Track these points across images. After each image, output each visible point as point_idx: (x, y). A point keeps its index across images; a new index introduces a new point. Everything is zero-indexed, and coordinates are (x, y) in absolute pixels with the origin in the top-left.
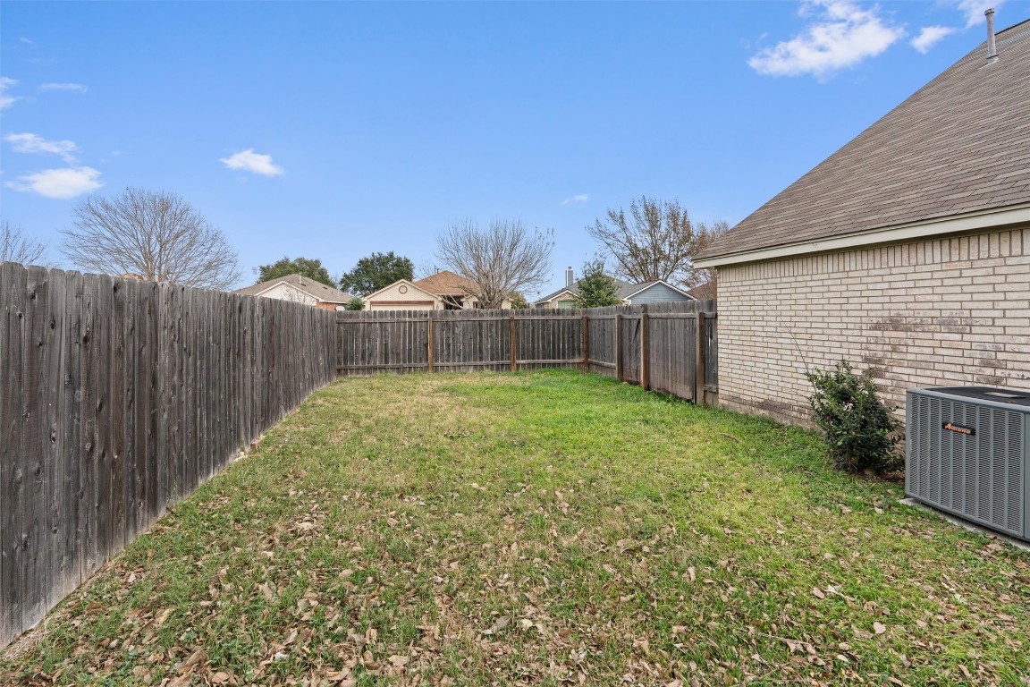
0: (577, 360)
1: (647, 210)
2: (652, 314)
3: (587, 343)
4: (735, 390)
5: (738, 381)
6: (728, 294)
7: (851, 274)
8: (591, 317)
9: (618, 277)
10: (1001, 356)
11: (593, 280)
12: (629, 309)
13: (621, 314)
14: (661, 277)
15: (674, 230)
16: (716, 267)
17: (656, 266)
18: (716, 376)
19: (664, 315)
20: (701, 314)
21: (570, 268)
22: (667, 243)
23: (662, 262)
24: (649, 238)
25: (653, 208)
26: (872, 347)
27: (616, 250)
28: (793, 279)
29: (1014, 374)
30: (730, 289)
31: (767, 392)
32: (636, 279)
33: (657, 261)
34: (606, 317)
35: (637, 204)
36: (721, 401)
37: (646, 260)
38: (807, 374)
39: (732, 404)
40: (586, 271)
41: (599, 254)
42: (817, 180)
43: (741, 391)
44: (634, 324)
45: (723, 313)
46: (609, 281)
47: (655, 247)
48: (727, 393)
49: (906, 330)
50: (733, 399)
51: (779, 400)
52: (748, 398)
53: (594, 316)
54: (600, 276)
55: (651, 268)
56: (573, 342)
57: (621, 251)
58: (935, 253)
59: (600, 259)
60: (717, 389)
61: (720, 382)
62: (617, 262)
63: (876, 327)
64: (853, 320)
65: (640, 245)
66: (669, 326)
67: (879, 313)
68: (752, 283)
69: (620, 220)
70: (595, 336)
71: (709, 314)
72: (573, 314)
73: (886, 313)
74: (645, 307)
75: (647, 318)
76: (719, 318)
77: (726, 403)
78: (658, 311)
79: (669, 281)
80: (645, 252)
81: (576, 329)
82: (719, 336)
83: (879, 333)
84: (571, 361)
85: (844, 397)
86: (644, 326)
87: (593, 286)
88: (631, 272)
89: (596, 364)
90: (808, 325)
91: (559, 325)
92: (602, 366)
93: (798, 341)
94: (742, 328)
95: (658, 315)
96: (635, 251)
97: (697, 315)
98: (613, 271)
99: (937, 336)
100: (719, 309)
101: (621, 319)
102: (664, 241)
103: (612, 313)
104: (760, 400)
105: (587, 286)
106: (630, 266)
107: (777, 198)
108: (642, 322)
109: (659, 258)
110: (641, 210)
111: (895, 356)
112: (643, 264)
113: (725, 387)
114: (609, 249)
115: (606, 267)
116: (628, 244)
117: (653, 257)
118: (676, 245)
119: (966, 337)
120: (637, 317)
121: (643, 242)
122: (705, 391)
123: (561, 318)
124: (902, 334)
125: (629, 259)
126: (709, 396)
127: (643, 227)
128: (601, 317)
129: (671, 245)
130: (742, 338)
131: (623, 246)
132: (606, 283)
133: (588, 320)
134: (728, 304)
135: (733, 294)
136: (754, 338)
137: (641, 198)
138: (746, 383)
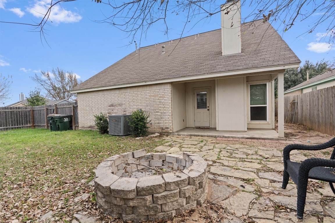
0: (29, 125)
1: (59, 73)
2: (58, 107)
3: (33, 119)
4: (83, 125)
5: (83, 122)
6: (80, 100)
7: (105, 95)
8: (34, 109)
9: (46, 98)
10: (126, 110)
11: (35, 98)
12: (50, 106)
13: (47, 107)
14: (66, 98)
15: (71, 82)
16: (77, 93)
17: (64, 94)
18: (78, 122)
19: (62, 107)
20: (73, 106)
21: (22, 93)
22: (68, 86)
23: (67, 93)
24: (61, 84)
25: (62, 72)
26: (109, 110)
27: (46, 87)
28: (95, 96)
29: (127, 113)
30: (81, 99)
31: (90, 124)
32: (56, 99)
33: (64, 92)
34: (41, 109)
35: (55, 70)
36: (79, 128)
37: (60, 92)
38: (94, 116)
39: (82, 129)
40: (31, 95)
41: (37, 88)
42: (103, 73)
43: (84, 125)
44: (52, 110)
45: (79, 105)
46: (42, 99)
47: (63, 87)
48: (81, 126)
49: (114, 106)
50: (82, 127)
51: (93, 125)
52: (86, 126)
53: (36, 109)
54: (38, 97)
55: (62, 95)
56: (27, 119)
57: (48, 88)
58: (117, 92)
59: (38, 90)
60: (78, 125)
61: (79, 124)
62: (46, 92)
63: (110, 106)
64: (106, 105)
65: (57, 86)
66: (64, 110)
67: (110, 103)
68: (86, 97)
69: (47, 76)
70: (36, 116)
71: (75, 106)
72: (26, 109)
73: (111, 103)
74: (56, 105)
75: (57, 108)
76: (78, 107)
77: (81, 129)
78: (60, 106)
79: (70, 100)
80: (59, 88)
81: (28, 114)
82: (78, 111)
83: (110, 107)
84: (26, 126)
85: (101, 120)
86: (56, 111)
87: (35, 101)
88: (53, 96)
89: (37, 126)
90: (98, 107)
91: (19, 113)
92: (40, 126)
93: (93, 111)
94: (84, 109)
95: (61, 107)
96: (55, 88)
97: (72, 106)
98: (45, 95)
99: (118, 107)
100: (78, 104)
101: (47, 109)
102: (67, 85)
103: (44, 107)
104: (89, 126)
105: (32, 100)
106: (53, 94)
107: (94, 77)
108: (55, 110)
109: (65, 91)
110: (57, 73)
111: (112, 112)
112: (58, 93)
113: (80, 125)
114: (42, 87)
115: (41, 94)
116: (51, 85)
117: (63, 91)
118: (72, 87)
119: (122, 107)
120: (53, 108)
121: (58, 85)
122: (75, 127)
123: (20, 110)
124: (113, 107)
125: (52, 91)
126: (76, 128)
127: (58, 79)
128: (39, 109)
129: (70, 87)
130: (84, 111)
131: (49, 86)
132: (41, 100)
133: (33, 111)
134: (80, 103)
135: (82, 100)
136: (87, 111)
137: (57, 68)
138: (85, 122)
